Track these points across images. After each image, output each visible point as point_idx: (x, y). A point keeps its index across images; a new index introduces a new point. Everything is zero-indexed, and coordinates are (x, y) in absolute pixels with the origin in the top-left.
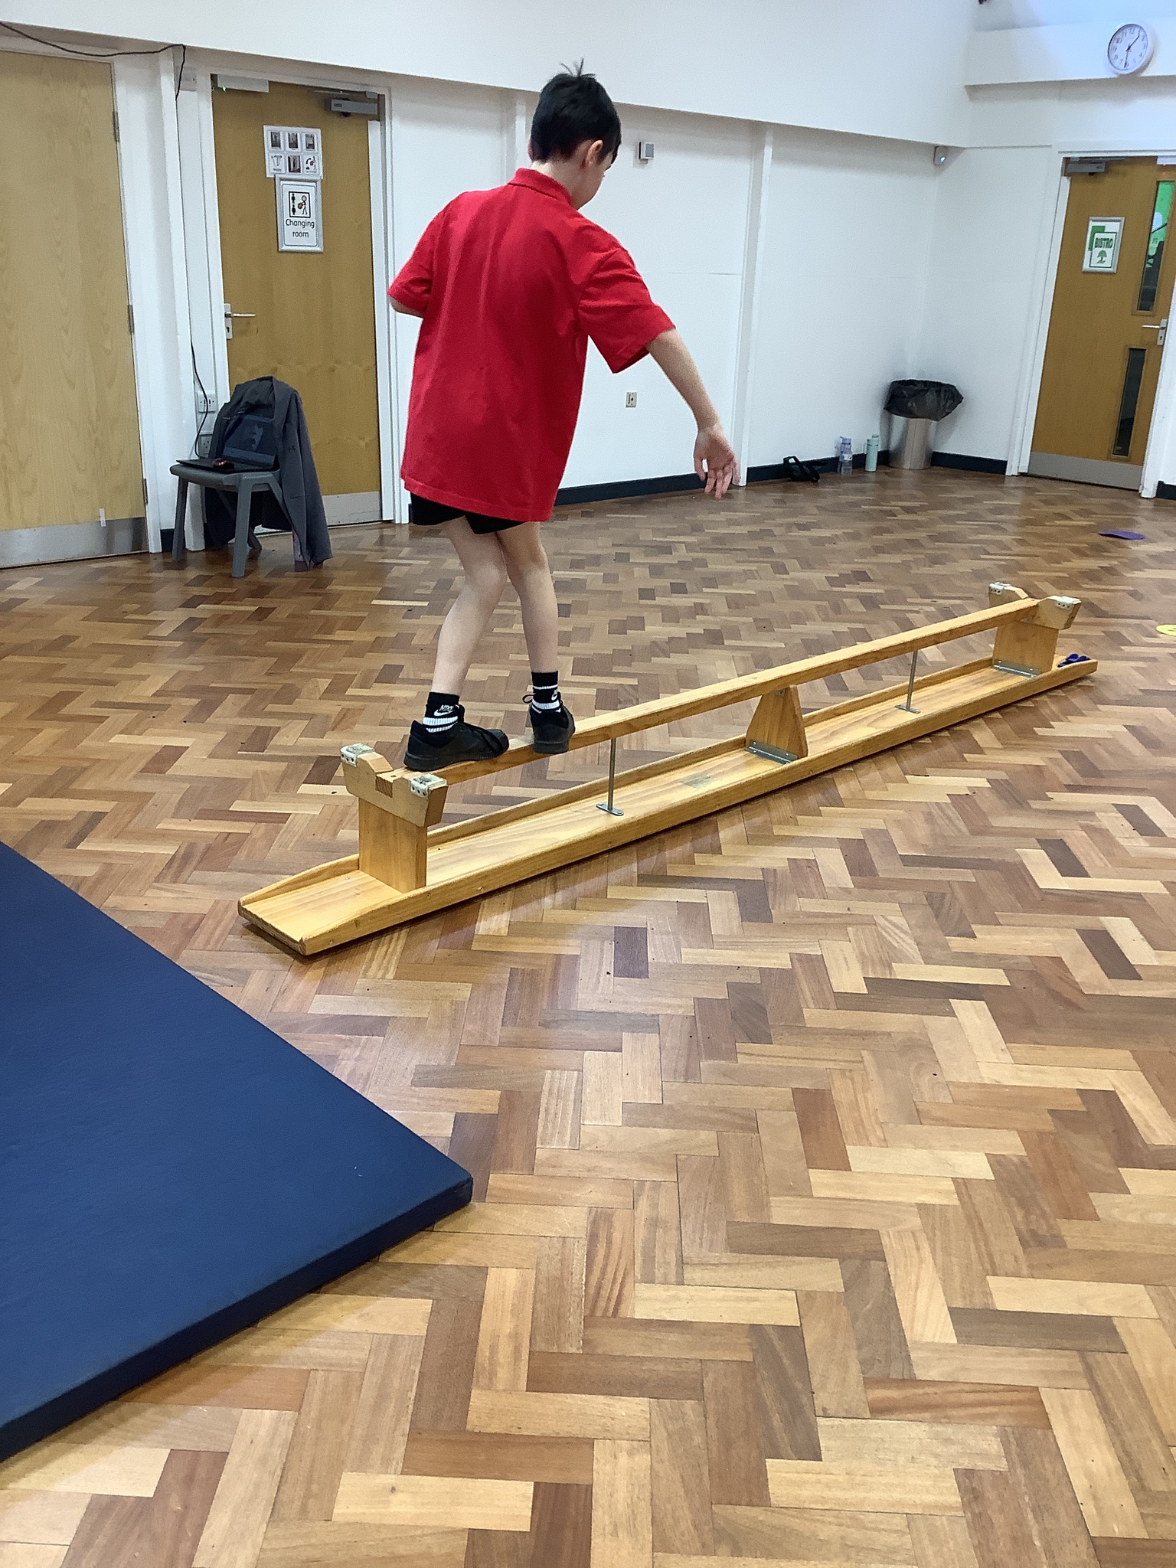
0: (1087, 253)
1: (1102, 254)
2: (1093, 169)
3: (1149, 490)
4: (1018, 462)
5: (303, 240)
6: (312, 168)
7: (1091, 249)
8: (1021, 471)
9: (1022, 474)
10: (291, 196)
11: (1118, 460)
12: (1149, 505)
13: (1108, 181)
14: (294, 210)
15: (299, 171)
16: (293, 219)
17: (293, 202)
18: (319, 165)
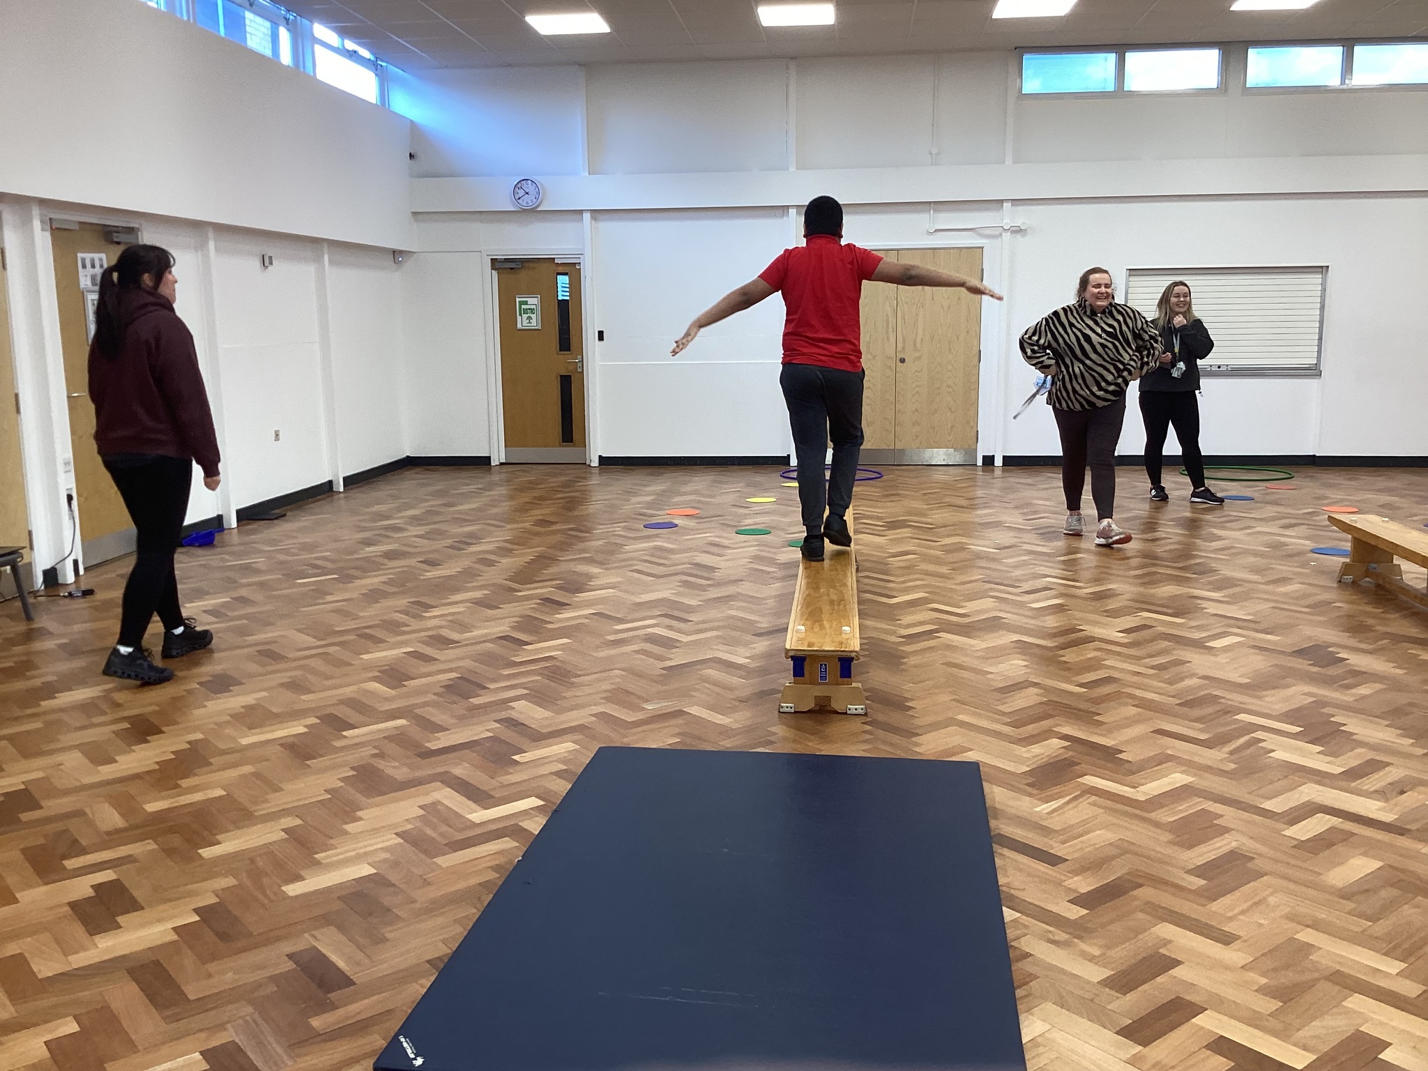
0: (519, 318)
1: (529, 318)
2: (513, 265)
3: (595, 463)
4: (498, 456)
7: (521, 315)
8: (501, 461)
9: (502, 464)
11: (566, 446)
12: (597, 471)
13: (523, 274)
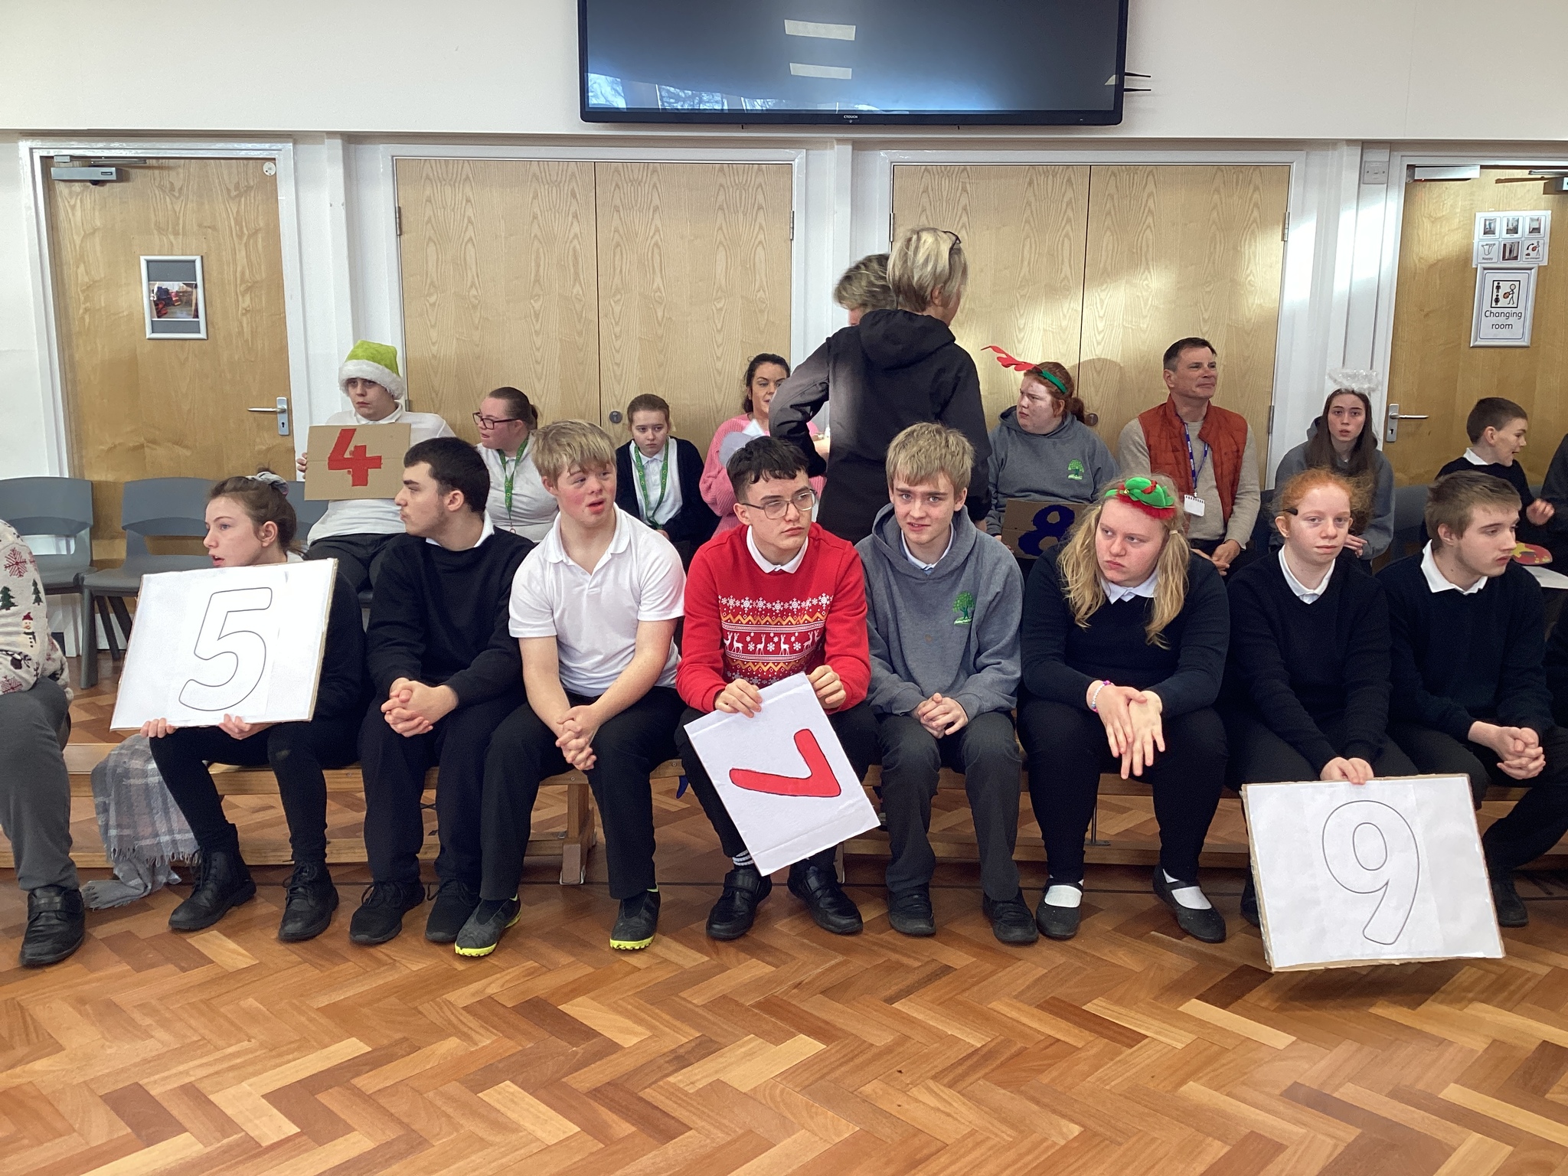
5: (1504, 333)
6: (1533, 254)
10: (1496, 284)
14: (1497, 300)
15: (1516, 258)
16: (1493, 310)
17: (1498, 291)
18: (1544, 251)
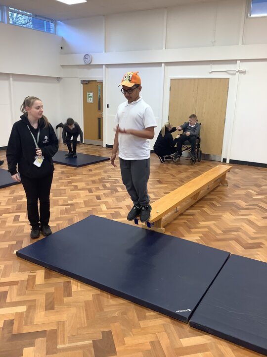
0: (88, 99)
2: (86, 82)
3: (105, 146)
11: (98, 140)
12: (105, 149)
13: (89, 85)
